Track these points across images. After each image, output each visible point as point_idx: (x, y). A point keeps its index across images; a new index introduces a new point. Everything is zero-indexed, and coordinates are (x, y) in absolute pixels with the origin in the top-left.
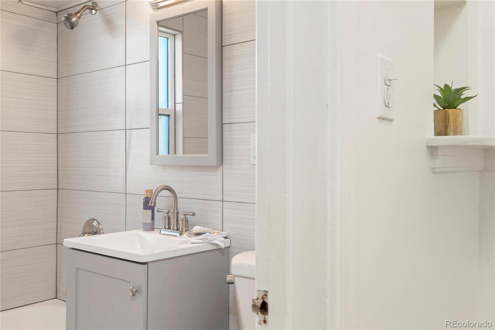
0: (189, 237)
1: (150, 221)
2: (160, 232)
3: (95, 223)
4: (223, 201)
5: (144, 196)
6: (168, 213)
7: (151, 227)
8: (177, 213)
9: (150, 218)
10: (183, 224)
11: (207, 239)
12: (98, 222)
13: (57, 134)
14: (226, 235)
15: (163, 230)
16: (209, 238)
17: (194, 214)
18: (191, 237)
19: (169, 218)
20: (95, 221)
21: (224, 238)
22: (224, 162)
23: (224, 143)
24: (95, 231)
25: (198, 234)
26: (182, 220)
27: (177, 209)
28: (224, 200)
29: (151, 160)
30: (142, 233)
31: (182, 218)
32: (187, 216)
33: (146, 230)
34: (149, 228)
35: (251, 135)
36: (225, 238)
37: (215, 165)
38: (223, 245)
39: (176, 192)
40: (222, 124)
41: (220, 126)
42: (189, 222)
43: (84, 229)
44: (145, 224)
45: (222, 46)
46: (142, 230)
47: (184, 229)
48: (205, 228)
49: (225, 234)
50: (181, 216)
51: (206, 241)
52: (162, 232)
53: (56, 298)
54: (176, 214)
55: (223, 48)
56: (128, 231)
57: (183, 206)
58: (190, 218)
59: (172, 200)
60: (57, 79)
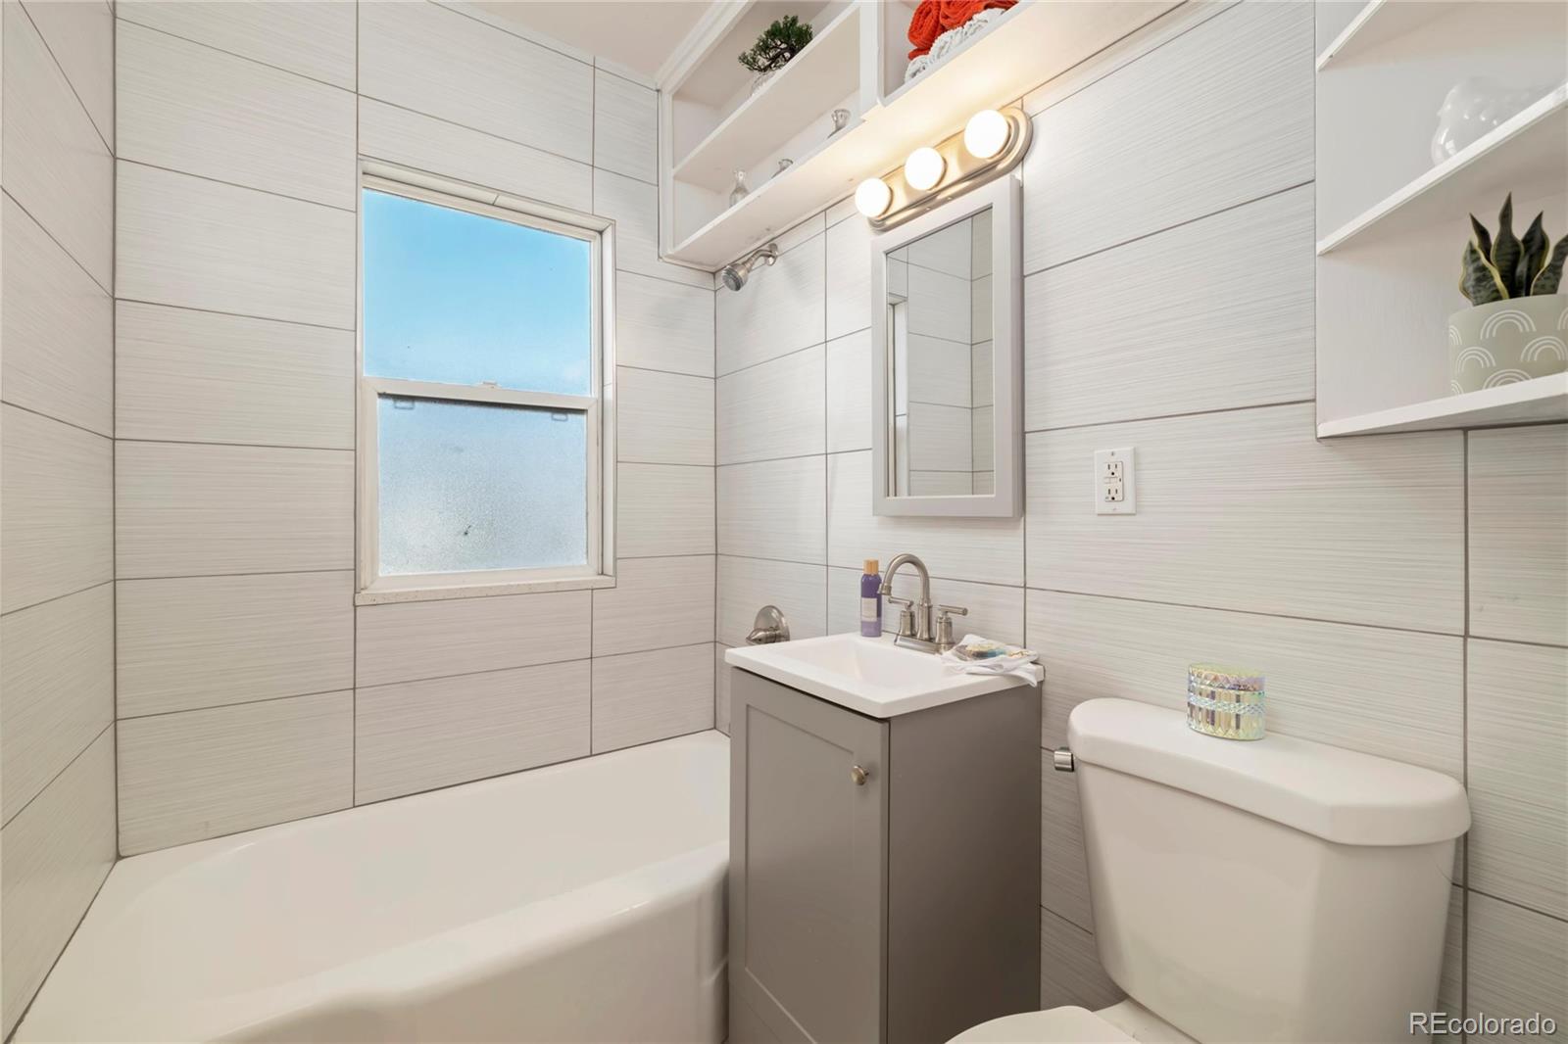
0: (961, 659)
1: (874, 619)
2: (896, 641)
3: (774, 614)
4: (1025, 587)
5: (862, 573)
6: (910, 606)
7: (874, 629)
8: (929, 607)
9: (875, 613)
10: (941, 629)
11: (1001, 666)
12: (779, 611)
13: (716, 467)
14: (1035, 658)
15: (901, 639)
16: (1006, 665)
17: (965, 612)
18: (966, 660)
19: (912, 616)
20: (775, 611)
21: (1032, 663)
22: (1027, 509)
23: (1027, 471)
24: (774, 626)
25: (981, 655)
26: (940, 623)
27: (928, 600)
28: (1027, 586)
29: (875, 508)
30: (857, 639)
31: (941, 618)
32: (950, 615)
33: (867, 634)
34: (872, 630)
35: (1096, 452)
36: (1034, 663)
37: (1011, 515)
38: (1034, 681)
39: (926, 565)
40: (1024, 433)
41: (1020, 436)
42: (953, 626)
43: (756, 622)
44: (864, 624)
45: (1023, 277)
46: (859, 633)
47: (943, 640)
48: (991, 641)
49: (1032, 653)
50: (937, 614)
51: (1000, 671)
52: (898, 642)
53: (715, 728)
54: (925, 610)
55: (1026, 279)
56: (832, 634)
57: (941, 595)
58: (955, 618)
59: (919, 581)
60: (715, 379)
